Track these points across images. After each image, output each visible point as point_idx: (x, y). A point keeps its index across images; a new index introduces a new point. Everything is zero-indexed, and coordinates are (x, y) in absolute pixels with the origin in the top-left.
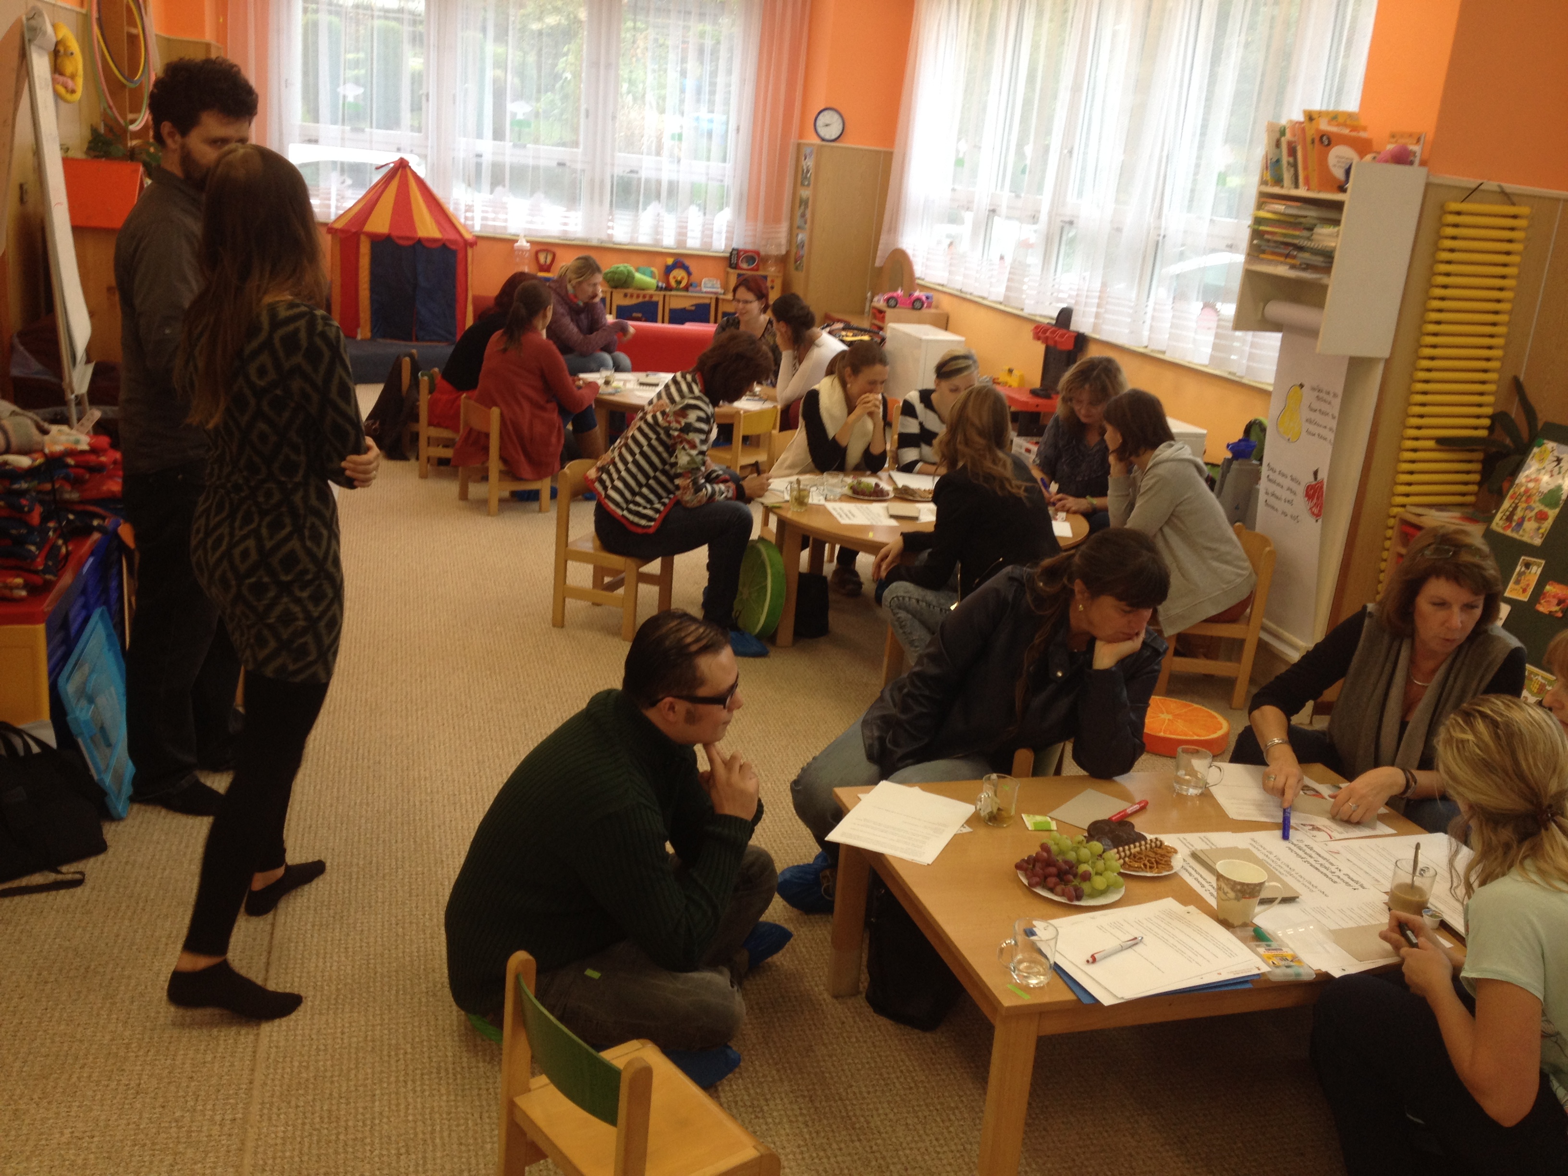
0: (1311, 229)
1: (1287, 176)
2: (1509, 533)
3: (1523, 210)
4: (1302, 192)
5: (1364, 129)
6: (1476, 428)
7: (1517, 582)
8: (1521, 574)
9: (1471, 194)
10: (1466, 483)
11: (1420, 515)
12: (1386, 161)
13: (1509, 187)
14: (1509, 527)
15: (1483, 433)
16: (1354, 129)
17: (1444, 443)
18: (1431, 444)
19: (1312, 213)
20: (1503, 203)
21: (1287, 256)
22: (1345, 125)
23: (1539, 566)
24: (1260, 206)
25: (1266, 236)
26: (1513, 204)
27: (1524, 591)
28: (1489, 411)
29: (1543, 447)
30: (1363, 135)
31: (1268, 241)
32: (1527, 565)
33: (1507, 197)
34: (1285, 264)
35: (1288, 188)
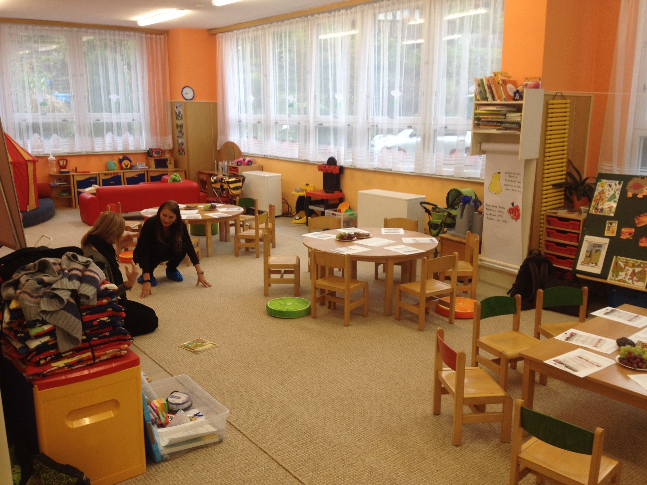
0: (505, 115)
1: (489, 96)
2: (598, 213)
3: (568, 101)
4: (498, 102)
7: (609, 230)
8: (609, 227)
9: (554, 97)
12: (532, 88)
13: (565, 93)
14: (597, 211)
19: (504, 109)
20: (562, 99)
21: (496, 126)
23: (615, 223)
24: (476, 109)
25: (482, 120)
26: (565, 99)
27: (613, 232)
29: (602, 182)
31: (484, 121)
32: (611, 224)
33: (563, 97)
34: (495, 129)
35: (490, 101)
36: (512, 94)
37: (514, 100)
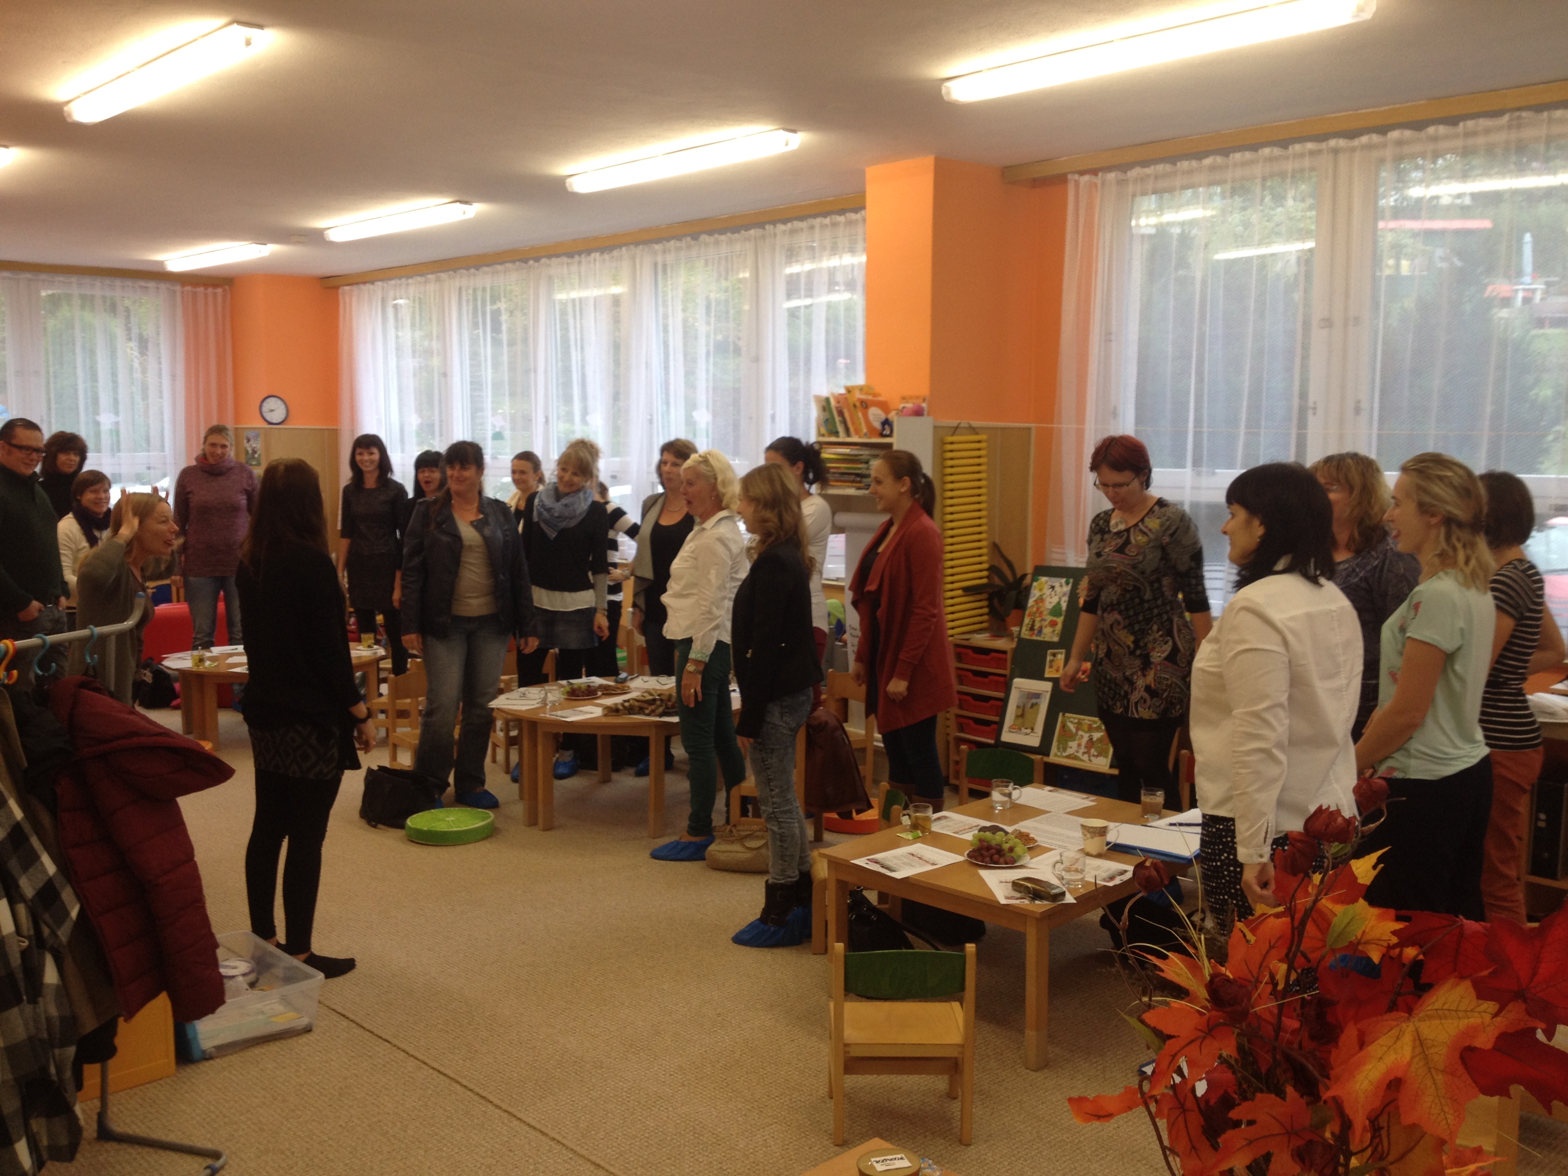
0: (867, 462)
1: (841, 429)
2: (1034, 638)
3: (983, 437)
4: (855, 439)
5: (879, 395)
6: (981, 578)
7: (1051, 667)
8: (1051, 661)
9: (955, 430)
10: (981, 615)
11: (968, 640)
12: (910, 415)
13: (975, 424)
14: (1033, 634)
15: (985, 581)
16: (875, 395)
17: (968, 591)
18: (960, 592)
19: (866, 452)
20: (972, 434)
21: (853, 482)
22: (867, 394)
23: (1061, 653)
25: (832, 470)
26: (977, 434)
27: (1057, 671)
28: (985, 566)
29: (1039, 582)
30: (880, 399)
31: (834, 473)
32: (1054, 655)
33: (973, 430)
34: (852, 487)
35: (842, 438)
36: (877, 425)
37: (882, 435)
